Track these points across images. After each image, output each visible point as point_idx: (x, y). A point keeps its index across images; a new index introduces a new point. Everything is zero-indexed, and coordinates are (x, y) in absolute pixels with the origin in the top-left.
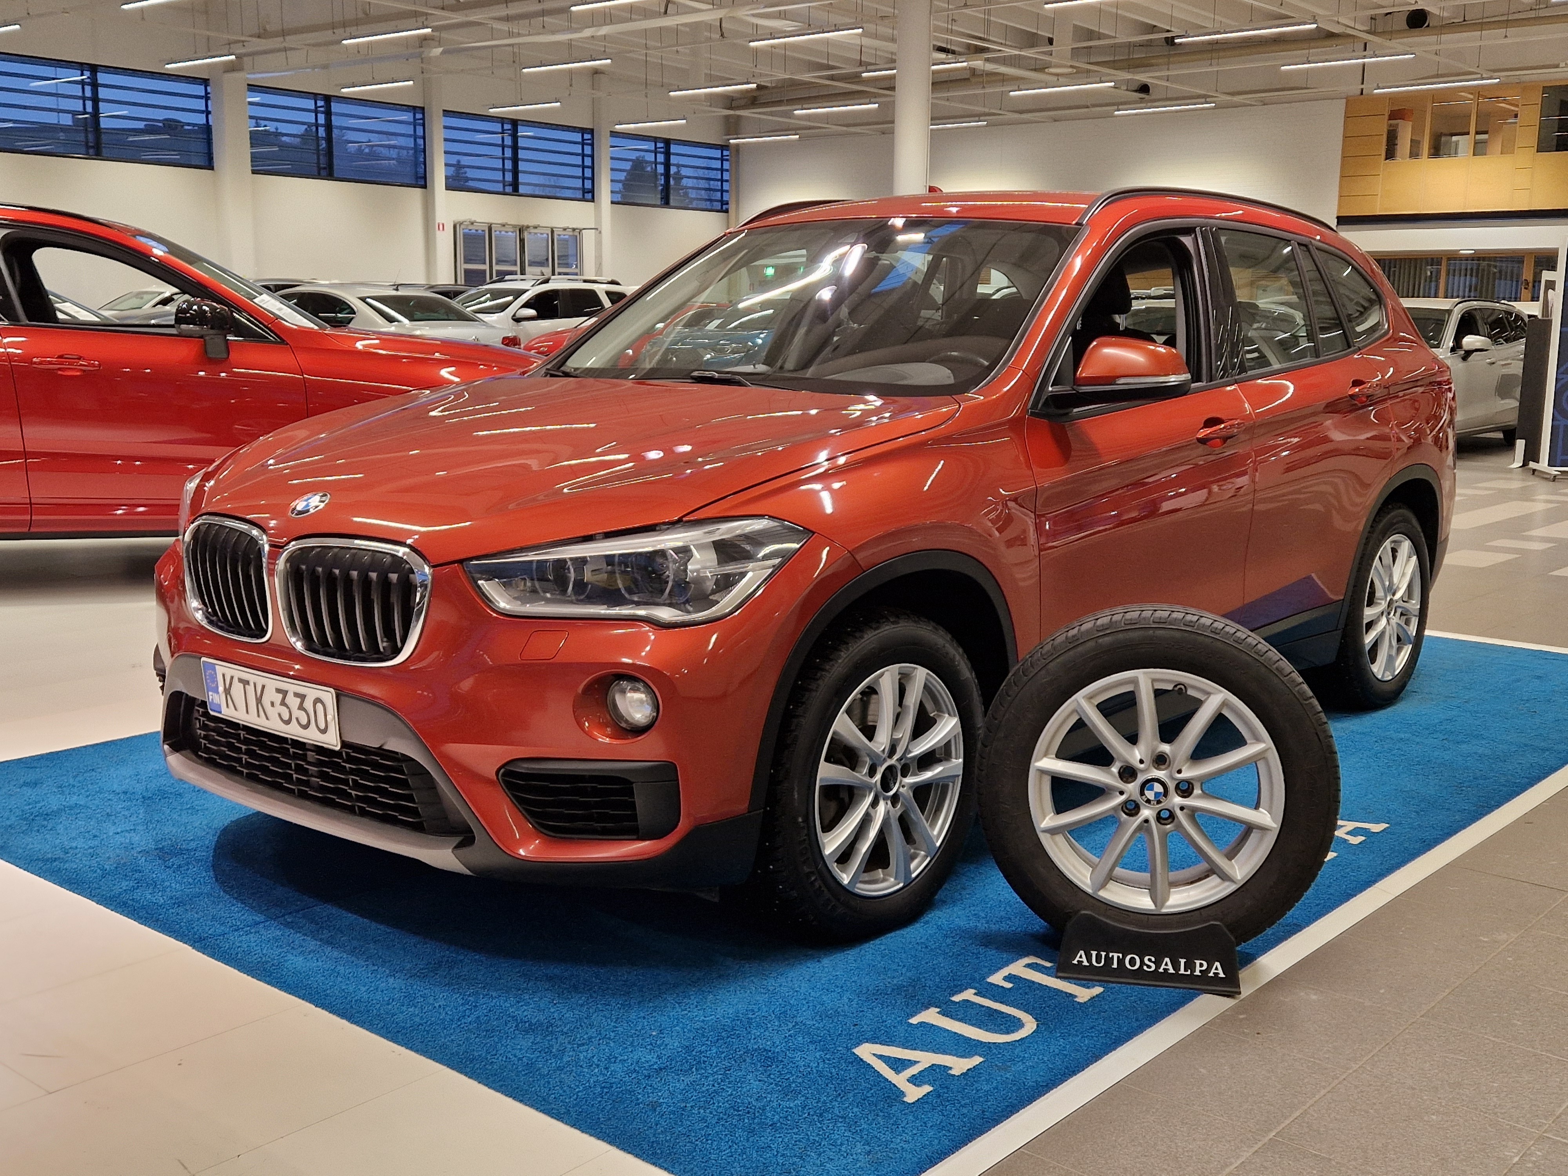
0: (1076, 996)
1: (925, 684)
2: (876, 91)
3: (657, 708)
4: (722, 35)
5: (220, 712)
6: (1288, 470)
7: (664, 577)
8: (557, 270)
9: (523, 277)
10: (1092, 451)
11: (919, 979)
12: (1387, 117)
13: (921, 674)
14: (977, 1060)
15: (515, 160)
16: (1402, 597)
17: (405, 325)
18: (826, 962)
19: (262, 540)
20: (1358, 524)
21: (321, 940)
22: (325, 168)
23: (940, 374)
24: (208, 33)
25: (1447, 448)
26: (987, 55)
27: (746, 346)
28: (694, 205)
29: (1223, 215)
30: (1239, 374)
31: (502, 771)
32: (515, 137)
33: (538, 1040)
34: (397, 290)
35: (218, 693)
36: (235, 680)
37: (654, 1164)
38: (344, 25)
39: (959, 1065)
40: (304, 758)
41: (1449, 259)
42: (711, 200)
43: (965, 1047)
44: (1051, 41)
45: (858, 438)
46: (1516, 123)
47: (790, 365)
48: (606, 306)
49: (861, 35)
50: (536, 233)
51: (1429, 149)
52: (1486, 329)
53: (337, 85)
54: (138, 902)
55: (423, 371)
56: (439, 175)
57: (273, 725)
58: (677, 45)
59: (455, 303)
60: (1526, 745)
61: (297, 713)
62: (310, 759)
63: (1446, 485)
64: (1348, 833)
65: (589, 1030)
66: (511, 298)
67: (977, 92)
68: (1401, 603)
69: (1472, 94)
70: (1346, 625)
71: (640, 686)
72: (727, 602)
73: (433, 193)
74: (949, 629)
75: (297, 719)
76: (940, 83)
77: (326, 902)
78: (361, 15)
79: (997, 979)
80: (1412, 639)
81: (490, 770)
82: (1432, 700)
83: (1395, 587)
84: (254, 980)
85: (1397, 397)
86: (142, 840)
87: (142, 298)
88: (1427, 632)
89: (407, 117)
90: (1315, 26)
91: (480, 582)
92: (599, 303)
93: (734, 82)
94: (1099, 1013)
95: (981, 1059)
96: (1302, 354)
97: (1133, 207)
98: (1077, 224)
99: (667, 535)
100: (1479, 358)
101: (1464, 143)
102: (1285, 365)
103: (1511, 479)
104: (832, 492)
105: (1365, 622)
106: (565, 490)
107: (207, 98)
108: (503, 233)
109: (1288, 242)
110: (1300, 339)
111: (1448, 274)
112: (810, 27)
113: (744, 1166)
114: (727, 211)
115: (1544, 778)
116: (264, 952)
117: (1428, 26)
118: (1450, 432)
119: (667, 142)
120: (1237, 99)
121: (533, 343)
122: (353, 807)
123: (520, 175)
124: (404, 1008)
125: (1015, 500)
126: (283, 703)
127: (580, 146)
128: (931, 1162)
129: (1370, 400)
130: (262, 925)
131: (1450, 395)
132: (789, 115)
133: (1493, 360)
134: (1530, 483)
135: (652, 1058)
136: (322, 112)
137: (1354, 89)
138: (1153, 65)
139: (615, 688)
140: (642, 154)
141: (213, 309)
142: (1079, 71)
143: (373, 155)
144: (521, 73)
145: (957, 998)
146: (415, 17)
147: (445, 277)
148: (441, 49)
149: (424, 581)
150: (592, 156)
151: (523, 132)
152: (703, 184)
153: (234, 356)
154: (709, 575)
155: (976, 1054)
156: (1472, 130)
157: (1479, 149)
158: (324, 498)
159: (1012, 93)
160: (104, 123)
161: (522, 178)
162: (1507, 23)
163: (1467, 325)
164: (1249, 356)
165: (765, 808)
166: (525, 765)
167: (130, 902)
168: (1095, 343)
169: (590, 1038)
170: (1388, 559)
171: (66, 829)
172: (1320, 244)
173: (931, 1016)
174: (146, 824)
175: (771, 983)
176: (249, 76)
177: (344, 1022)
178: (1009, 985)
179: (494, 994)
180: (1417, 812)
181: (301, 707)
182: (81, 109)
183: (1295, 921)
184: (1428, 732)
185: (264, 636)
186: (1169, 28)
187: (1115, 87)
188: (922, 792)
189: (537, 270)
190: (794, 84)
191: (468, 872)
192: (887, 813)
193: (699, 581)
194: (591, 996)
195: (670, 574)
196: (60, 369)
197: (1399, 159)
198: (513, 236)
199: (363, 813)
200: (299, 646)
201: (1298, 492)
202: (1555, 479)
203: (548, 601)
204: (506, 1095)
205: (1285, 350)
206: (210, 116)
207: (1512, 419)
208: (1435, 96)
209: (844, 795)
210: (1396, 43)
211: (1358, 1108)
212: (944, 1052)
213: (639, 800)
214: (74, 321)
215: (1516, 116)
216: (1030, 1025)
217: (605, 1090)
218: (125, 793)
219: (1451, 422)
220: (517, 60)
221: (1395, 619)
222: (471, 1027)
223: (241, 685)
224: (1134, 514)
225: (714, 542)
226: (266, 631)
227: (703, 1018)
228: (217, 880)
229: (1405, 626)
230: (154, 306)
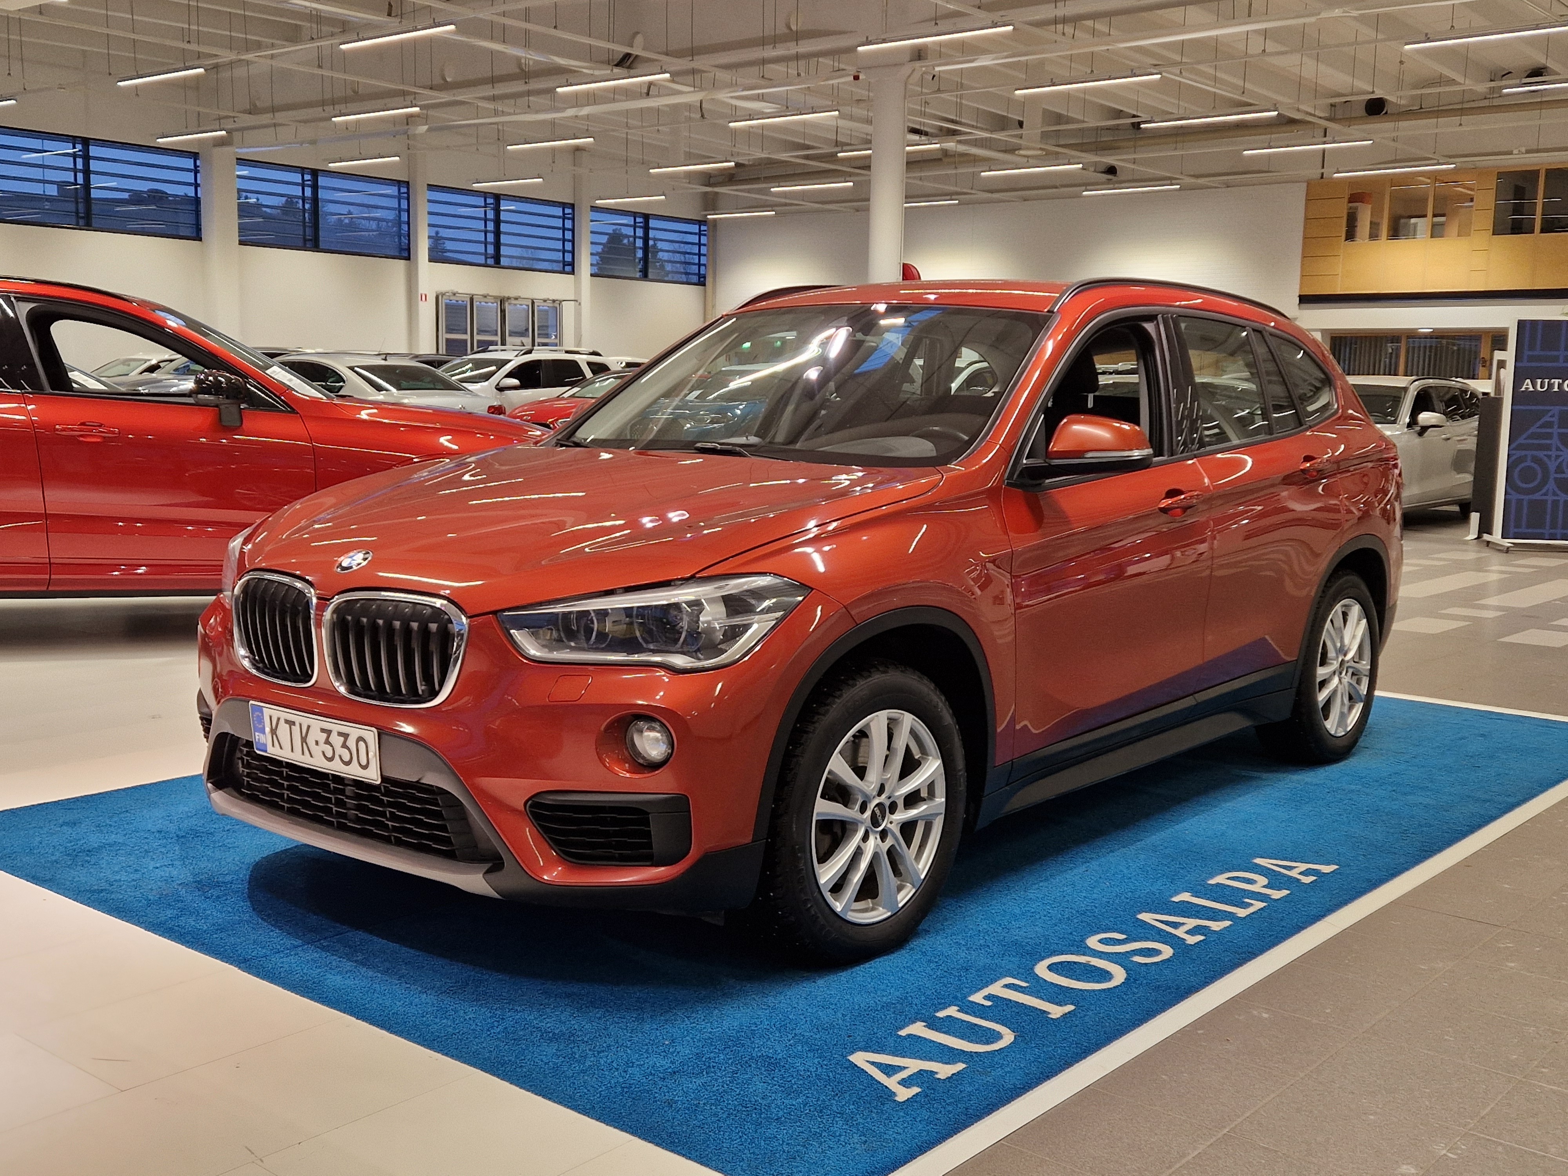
0: (1049, 1013)
1: (911, 729)
2: (852, 170)
3: (672, 745)
4: (702, 116)
5: (266, 751)
6: (1247, 537)
7: (678, 627)
8: (537, 340)
9: (503, 347)
10: (1063, 520)
11: (906, 998)
12: (1346, 200)
13: (908, 720)
14: (960, 1066)
15: (497, 233)
16: (1353, 658)
17: (392, 394)
18: (821, 982)
19: (310, 593)
20: (1310, 591)
21: (356, 961)
22: (311, 240)
23: (923, 448)
24: (198, 109)
25: (1395, 520)
26: (959, 138)
27: (726, 416)
28: (670, 278)
29: (1183, 303)
30: (1199, 449)
31: (530, 802)
32: (497, 211)
33: (561, 1047)
34: (385, 359)
35: (264, 733)
36: (282, 722)
37: (672, 1151)
38: (333, 102)
39: (944, 1071)
40: (342, 792)
41: (1408, 337)
42: (687, 274)
43: (949, 1055)
44: (1021, 124)
45: (844, 506)
46: (1472, 207)
47: (780, 438)
48: (588, 377)
49: (836, 118)
50: (515, 305)
51: (1388, 231)
52: (1442, 406)
53: (324, 160)
54: (183, 928)
55: (424, 439)
56: (422, 247)
57: (318, 762)
58: (658, 124)
59: (439, 372)
60: (1469, 797)
61: (340, 751)
62: (348, 793)
63: (1393, 554)
64: (1300, 873)
65: (607, 1040)
66: (493, 368)
67: (949, 172)
68: (1352, 664)
69: (1429, 178)
70: (1300, 684)
71: (657, 726)
72: (734, 651)
73: (417, 263)
74: (933, 678)
75: (340, 757)
76: (914, 163)
77: (358, 928)
78: (350, 93)
79: (978, 998)
80: (1363, 697)
81: (518, 802)
82: (1382, 755)
83: (1346, 649)
84: (298, 996)
85: (1349, 471)
86: (181, 873)
87: (129, 365)
88: (1377, 693)
89: (392, 190)
90: (1276, 113)
91: (512, 631)
92: (581, 373)
93: (713, 160)
94: (1070, 1027)
95: (964, 1066)
96: (1257, 431)
97: (1099, 297)
98: (1048, 311)
99: (683, 589)
100: (1436, 434)
101: (1422, 225)
102: (1245, 441)
103: (1466, 551)
104: (823, 554)
105: (1318, 680)
106: (587, 550)
107: (196, 171)
108: (483, 303)
109: (1243, 328)
110: (1256, 417)
111: (1407, 352)
112: (787, 108)
113: (753, 1153)
114: (704, 285)
115: (1484, 826)
116: (305, 971)
117: (1386, 113)
118: (1397, 504)
119: (646, 217)
120: (1201, 181)
121: (517, 411)
122: (390, 836)
123: (502, 248)
124: (437, 1020)
125: (993, 561)
126: (327, 742)
127: (561, 220)
128: (921, 1150)
129: (1321, 474)
130: (300, 949)
131: (1397, 471)
132: (766, 192)
133: (1448, 436)
134: (1483, 555)
135: (666, 1063)
136: (308, 186)
137: (1315, 173)
138: (1118, 148)
139: (632, 728)
140: (619, 227)
141: (228, 380)
142: (1048, 153)
143: (352, 226)
144: (505, 151)
145: (941, 1014)
146: (403, 97)
147: (427, 347)
148: (426, 127)
149: (460, 630)
150: (573, 230)
151: (504, 206)
152: (678, 257)
153: (247, 424)
154: (717, 626)
155: (959, 1061)
156: (1430, 214)
157: (1436, 232)
158: (367, 556)
159: (983, 174)
160: (94, 194)
161: (504, 251)
162: (1462, 112)
163: (1423, 402)
164: (1207, 433)
165: (767, 839)
166: (551, 797)
167: (177, 928)
168: (1065, 420)
169: (609, 1046)
170: (1339, 621)
171: (109, 864)
172: (1273, 330)
173: (918, 1029)
174: (183, 859)
175: (770, 1000)
176: (237, 150)
177: (384, 1032)
178: (989, 1003)
179: (519, 1009)
180: (1364, 855)
181: (344, 746)
182: (72, 180)
183: (1250, 950)
184: (1377, 784)
185: (309, 681)
186: (1135, 113)
187: (1083, 169)
188: (908, 828)
189: (517, 340)
190: (771, 163)
191: (496, 895)
192: (877, 846)
193: (710, 630)
194: (608, 1011)
195: (685, 624)
196: (81, 436)
197: (1358, 241)
198: (495, 306)
199: (399, 843)
200: (342, 690)
201: (1254, 559)
202: (1508, 550)
203: (573, 649)
204: (536, 1094)
205: (1244, 426)
206: (199, 189)
207: (1467, 493)
208: (1393, 180)
209: (837, 829)
210: (1355, 129)
211: (1304, 1108)
212: (931, 1060)
213: (654, 829)
214: (84, 390)
215: (1472, 200)
216: (1008, 1037)
217: (625, 1090)
218: (160, 832)
219: (1398, 496)
220: (501, 137)
221: (1346, 679)
222: (500, 1036)
223: (288, 726)
224: (1101, 577)
225: (723, 597)
226: (311, 677)
227: (710, 1030)
228: (254, 910)
229: (1356, 686)
230: (141, 373)
